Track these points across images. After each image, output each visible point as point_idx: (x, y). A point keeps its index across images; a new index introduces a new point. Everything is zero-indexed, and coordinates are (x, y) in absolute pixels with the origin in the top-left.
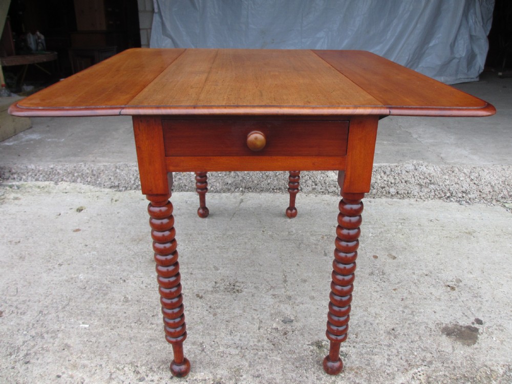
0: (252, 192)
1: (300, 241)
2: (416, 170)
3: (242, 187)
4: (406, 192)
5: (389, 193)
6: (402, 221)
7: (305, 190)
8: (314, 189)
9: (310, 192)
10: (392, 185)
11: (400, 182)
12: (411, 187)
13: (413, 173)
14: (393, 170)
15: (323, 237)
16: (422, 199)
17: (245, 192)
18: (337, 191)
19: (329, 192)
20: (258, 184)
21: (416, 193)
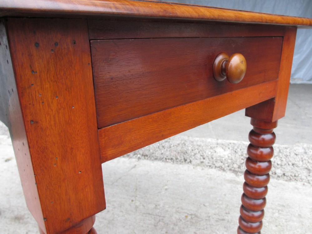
0: (148, 159)
1: (161, 218)
2: (306, 153)
3: (140, 154)
4: (293, 175)
5: (275, 173)
6: (280, 208)
7: (194, 162)
8: (202, 162)
9: (198, 165)
10: (278, 166)
11: (287, 165)
12: (298, 170)
13: (302, 156)
14: (281, 151)
15: (186, 217)
16: (309, 183)
17: (141, 159)
18: (223, 166)
19: (216, 167)
20: (153, 153)
21: (303, 177)
